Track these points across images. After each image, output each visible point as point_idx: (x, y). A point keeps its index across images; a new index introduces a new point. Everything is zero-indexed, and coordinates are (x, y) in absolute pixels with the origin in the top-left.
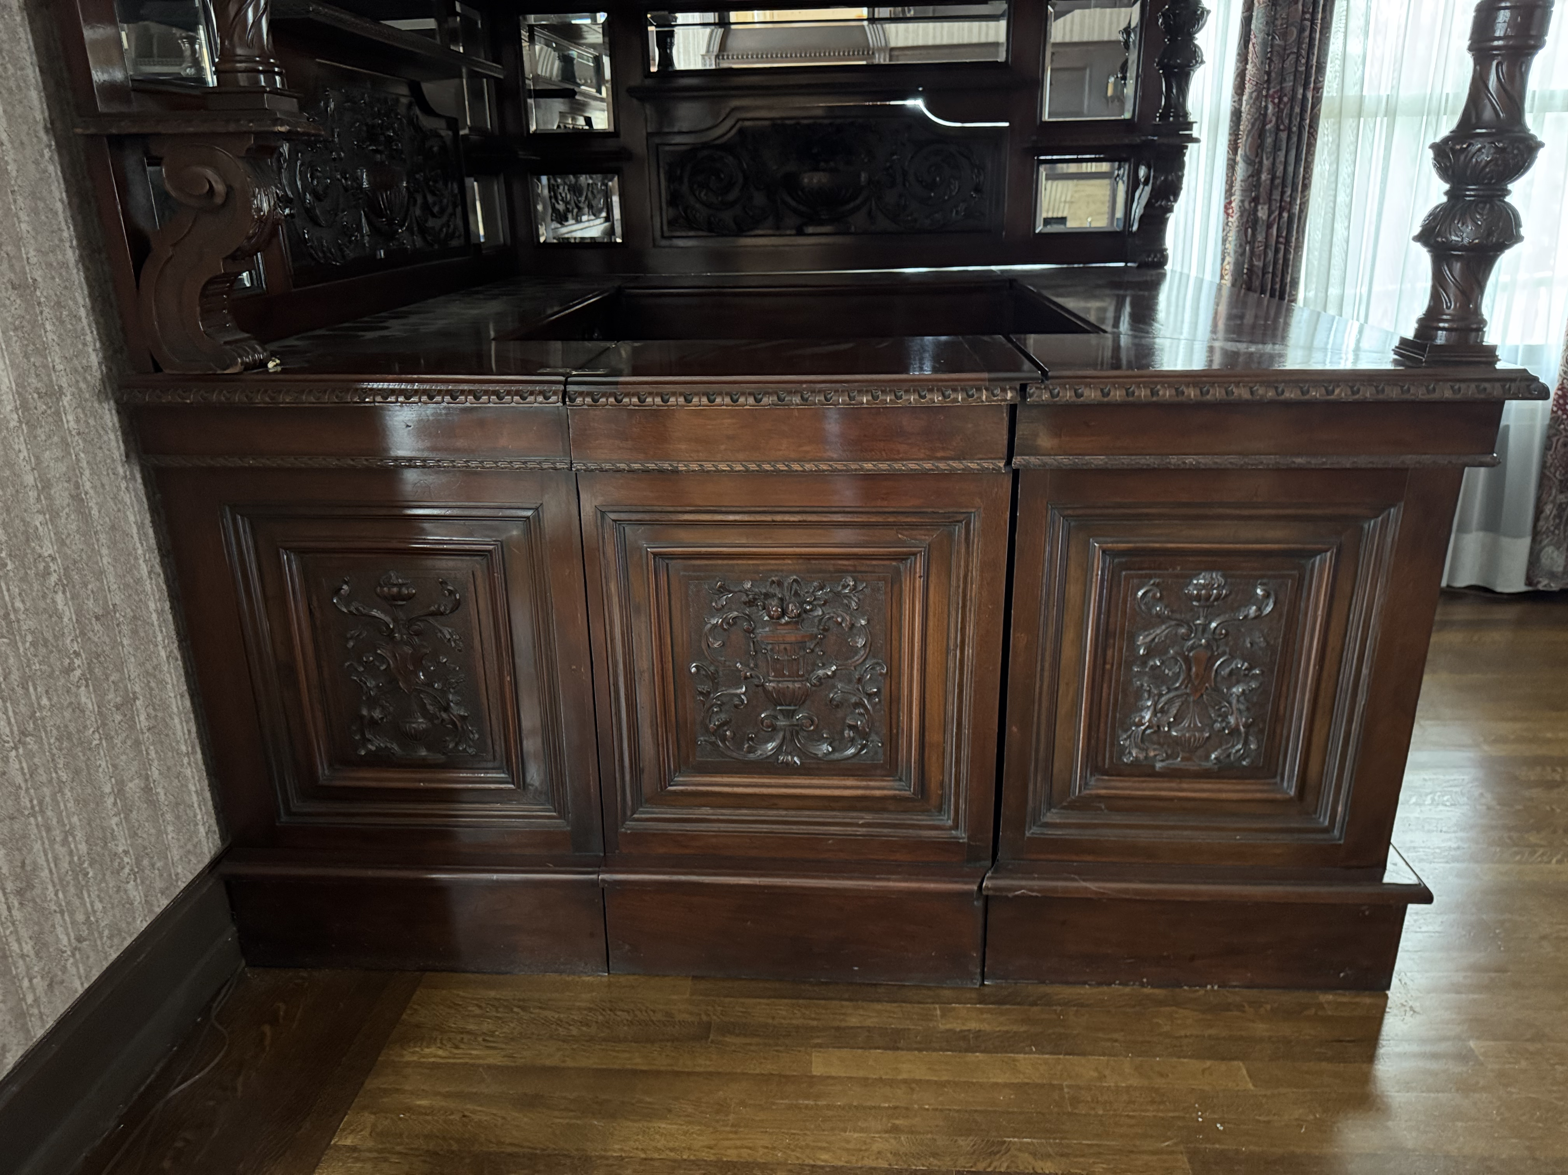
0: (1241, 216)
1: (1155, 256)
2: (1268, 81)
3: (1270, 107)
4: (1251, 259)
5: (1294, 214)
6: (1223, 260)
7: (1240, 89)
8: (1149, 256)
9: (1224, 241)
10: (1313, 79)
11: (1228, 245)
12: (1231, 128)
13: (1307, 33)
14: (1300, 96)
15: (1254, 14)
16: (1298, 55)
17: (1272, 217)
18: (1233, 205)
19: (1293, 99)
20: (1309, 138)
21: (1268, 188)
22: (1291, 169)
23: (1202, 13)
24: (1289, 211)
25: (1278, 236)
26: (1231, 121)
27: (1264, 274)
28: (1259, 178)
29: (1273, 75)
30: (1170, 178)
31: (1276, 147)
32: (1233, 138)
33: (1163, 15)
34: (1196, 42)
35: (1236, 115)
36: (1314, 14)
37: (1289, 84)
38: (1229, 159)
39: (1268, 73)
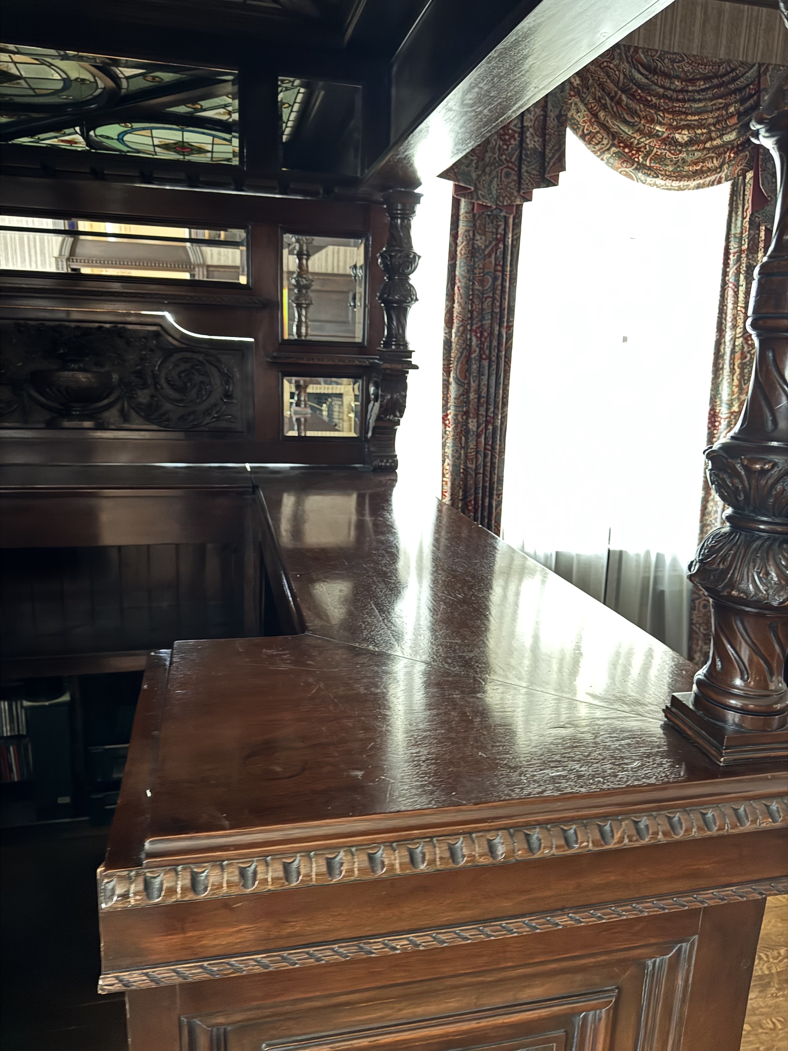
0: (456, 427)
1: (387, 461)
2: (471, 318)
3: (474, 339)
4: (465, 463)
5: (497, 427)
6: (444, 461)
7: (449, 322)
8: (382, 461)
9: (444, 445)
10: (505, 319)
11: (446, 450)
12: (444, 354)
13: (499, 282)
14: (496, 332)
15: (458, 263)
16: (494, 299)
17: (480, 429)
18: (449, 417)
19: (491, 334)
20: (505, 366)
21: (476, 404)
22: (492, 390)
23: (414, 257)
24: (493, 424)
25: (485, 444)
26: (444, 349)
27: (476, 474)
28: (468, 397)
29: (475, 313)
30: (395, 396)
31: (480, 373)
32: (446, 362)
33: (382, 255)
34: (411, 282)
35: (448, 344)
36: (504, 266)
37: (487, 322)
38: (444, 380)
39: (471, 312)
